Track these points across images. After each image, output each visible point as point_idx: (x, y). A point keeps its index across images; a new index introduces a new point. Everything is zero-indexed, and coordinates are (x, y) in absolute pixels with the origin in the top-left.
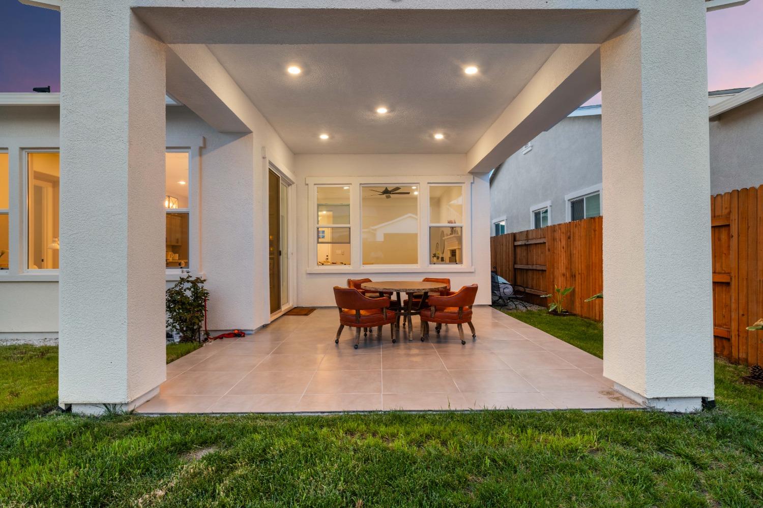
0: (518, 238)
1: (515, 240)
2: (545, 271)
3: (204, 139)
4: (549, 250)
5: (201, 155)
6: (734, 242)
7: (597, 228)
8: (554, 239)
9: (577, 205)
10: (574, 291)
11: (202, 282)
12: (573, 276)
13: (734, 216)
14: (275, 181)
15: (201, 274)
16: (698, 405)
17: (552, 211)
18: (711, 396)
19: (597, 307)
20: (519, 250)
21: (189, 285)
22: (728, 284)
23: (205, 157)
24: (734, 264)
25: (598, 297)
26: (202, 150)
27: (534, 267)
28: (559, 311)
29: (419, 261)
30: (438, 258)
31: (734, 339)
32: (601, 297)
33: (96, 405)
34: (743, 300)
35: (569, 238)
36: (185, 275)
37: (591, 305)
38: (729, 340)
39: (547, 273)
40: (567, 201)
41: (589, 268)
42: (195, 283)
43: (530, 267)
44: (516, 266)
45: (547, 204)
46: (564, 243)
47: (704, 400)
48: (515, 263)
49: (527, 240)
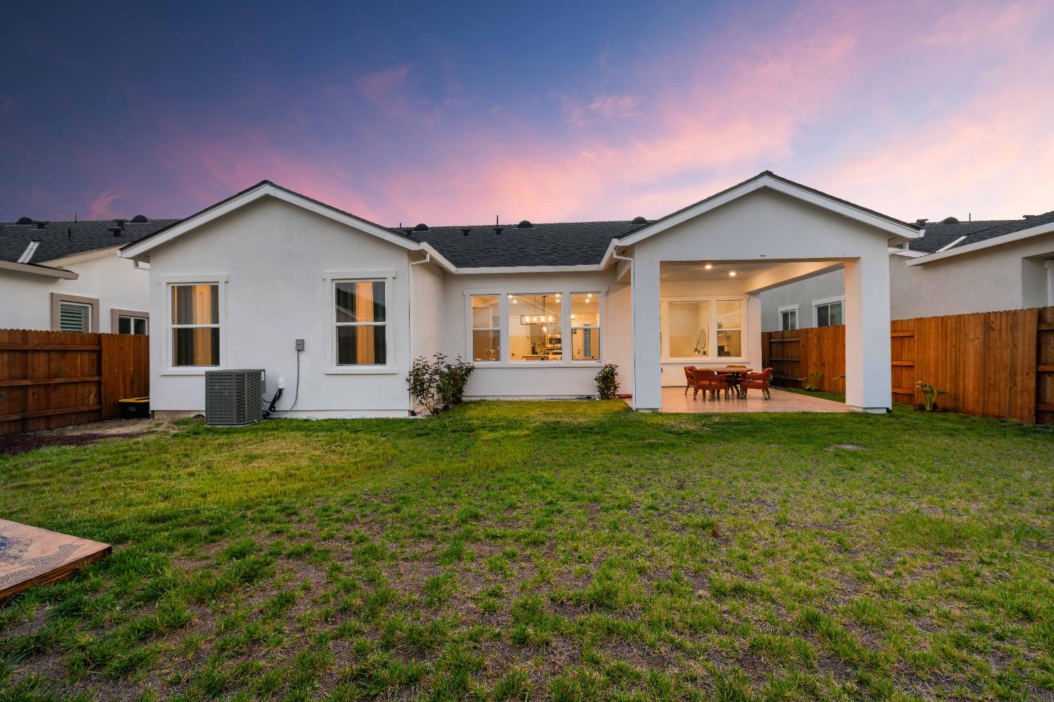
0: (773, 336)
1: (770, 338)
2: (799, 362)
4: (803, 346)
5: (607, 296)
6: (916, 343)
7: (841, 333)
8: (807, 339)
9: (822, 310)
10: (823, 375)
11: (616, 367)
12: (823, 365)
13: (916, 332)
16: (884, 411)
17: (800, 313)
18: (890, 406)
19: (841, 385)
20: (774, 346)
21: (609, 369)
22: (913, 367)
24: (916, 356)
25: (842, 377)
26: (607, 293)
27: (790, 359)
28: (813, 388)
30: (699, 352)
31: (916, 395)
32: (844, 377)
33: (648, 409)
34: (920, 372)
35: (820, 338)
37: (836, 383)
38: (913, 395)
39: (802, 363)
40: (814, 308)
41: (834, 359)
42: (612, 368)
43: (786, 359)
44: (772, 359)
45: (796, 307)
46: (815, 342)
47: (887, 409)
48: (770, 356)
49: (783, 338)
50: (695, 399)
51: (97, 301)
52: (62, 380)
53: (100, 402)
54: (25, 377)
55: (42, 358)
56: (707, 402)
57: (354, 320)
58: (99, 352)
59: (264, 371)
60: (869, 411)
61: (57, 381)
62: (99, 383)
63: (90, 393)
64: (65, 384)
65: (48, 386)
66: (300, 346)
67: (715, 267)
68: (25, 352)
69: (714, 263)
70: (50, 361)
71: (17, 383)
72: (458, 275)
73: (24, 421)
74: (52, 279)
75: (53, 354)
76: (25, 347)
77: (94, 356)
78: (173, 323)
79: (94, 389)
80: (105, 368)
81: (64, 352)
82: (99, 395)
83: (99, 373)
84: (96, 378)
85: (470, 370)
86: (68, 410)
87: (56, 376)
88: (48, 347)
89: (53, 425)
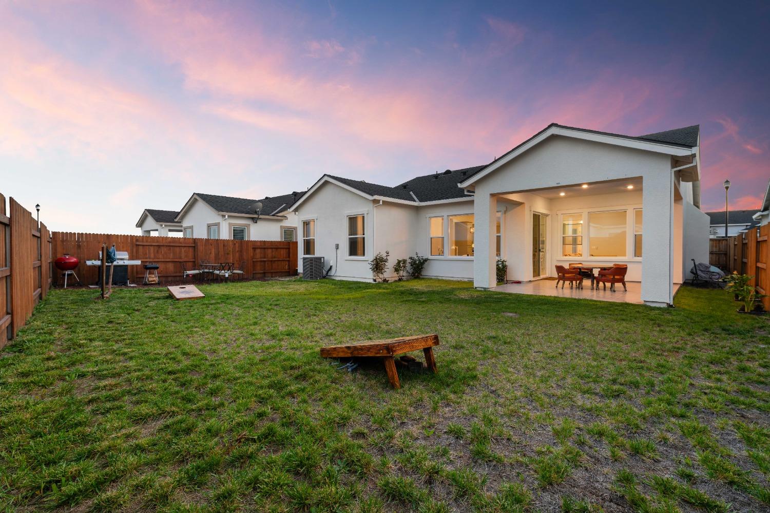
3: (506, 207)
11: (505, 262)
14: (537, 218)
15: (505, 259)
21: (501, 263)
23: (507, 214)
26: (505, 212)
29: (627, 255)
36: (499, 259)
42: (503, 262)
50: (557, 287)
51: (297, 227)
52: (276, 259)
53: (289, 269)
54: (265, 258)
55: (270, 251)
56: (574, 290)
57: (356, 234)
58: (289, 249)
59: (324, 258)
60: (648, 304)
61: (274, 259)
62: (289, 261)
63: (286, 265)
64: (278, 261)
65: (271, 261)
66: (337, 247)
67: (590, 186)
68: (265, 248)
69: (589, 184)
70: (273, 252)
71: (263, 260)
72: (421, 206)
73: (264, 273)
74: (281, 221)
75: (273, 250)
76: (265, 247)
77: (287, 250)
78: (304, 237)
79: (287, 263)
80: (291, 255)
81: (277, 249)
82: (289, 266)
83: (289, 257)
84: (288, 259)
85: (426, 260)
86: (278, 271)
87: (274, 258)
88: (272, 247)
89: (273, 276)
